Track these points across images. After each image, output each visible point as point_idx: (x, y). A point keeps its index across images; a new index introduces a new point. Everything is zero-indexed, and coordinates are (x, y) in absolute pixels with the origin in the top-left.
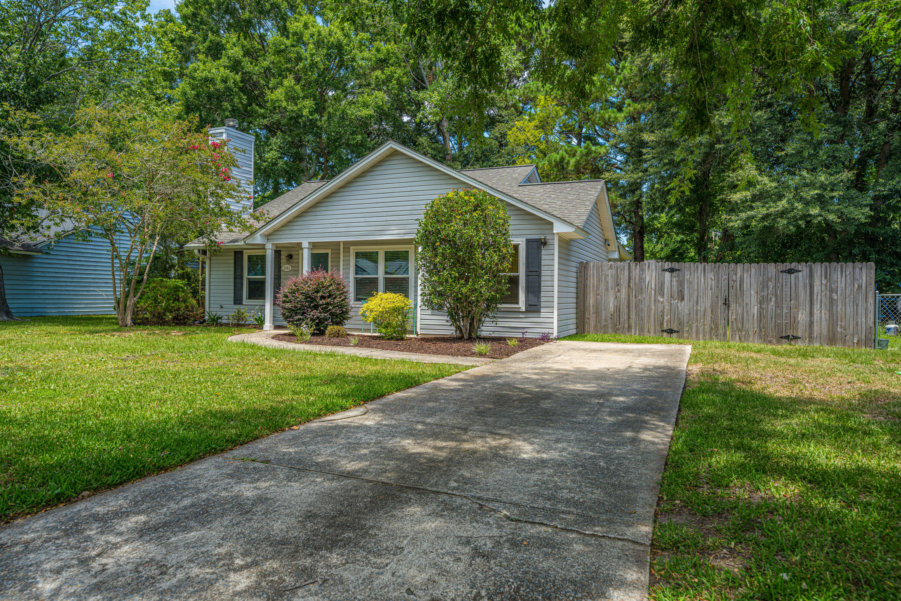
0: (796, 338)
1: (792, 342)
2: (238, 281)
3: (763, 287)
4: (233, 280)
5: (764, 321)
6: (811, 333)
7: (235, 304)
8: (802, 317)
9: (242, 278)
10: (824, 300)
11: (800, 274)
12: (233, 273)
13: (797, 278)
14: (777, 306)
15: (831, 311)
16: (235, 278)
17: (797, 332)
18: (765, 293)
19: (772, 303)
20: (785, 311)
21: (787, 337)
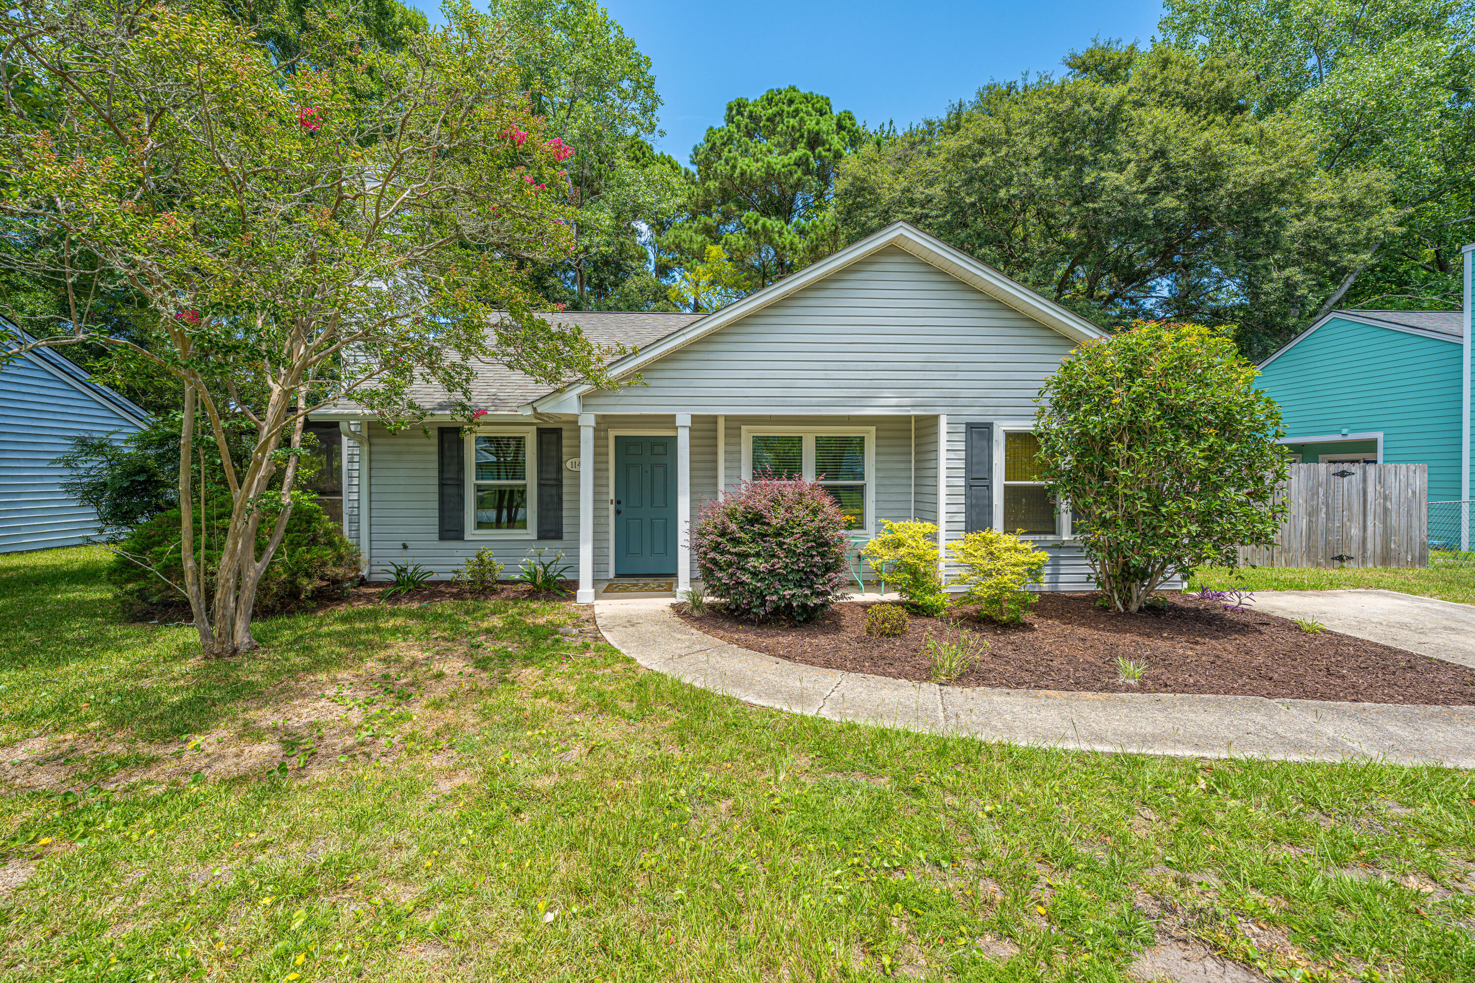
0: (1350, 558)
1: (1345, 564)
2: (451, 491)
3: (1313, 495)
4: (436, 489)
5: (1313, 537)
6: (1364, 552)
7: (442, 538)
8: (1355, 531)
9: (460, 484)
10: (1378, 510)
11: (1353, 477)
12: (436, 473)
13: (1350, 482)
14: (1328, 519)
15: (1385, 523)
16: (442, 485)
17: (1350, 550)
18: (1315, 503)
19: (1324, 516)
20: (1337, 524)
21: (1341, 558)
